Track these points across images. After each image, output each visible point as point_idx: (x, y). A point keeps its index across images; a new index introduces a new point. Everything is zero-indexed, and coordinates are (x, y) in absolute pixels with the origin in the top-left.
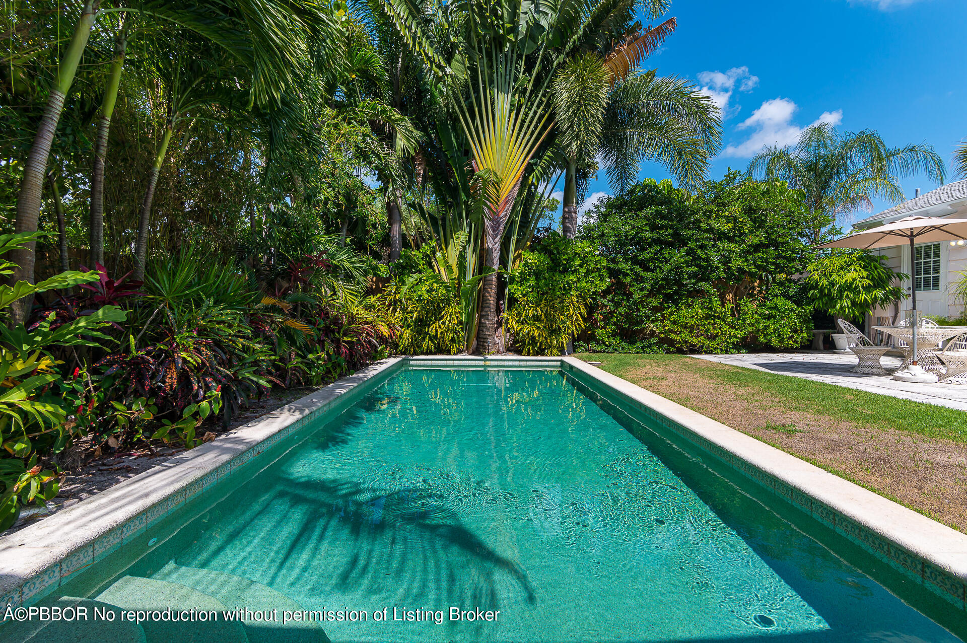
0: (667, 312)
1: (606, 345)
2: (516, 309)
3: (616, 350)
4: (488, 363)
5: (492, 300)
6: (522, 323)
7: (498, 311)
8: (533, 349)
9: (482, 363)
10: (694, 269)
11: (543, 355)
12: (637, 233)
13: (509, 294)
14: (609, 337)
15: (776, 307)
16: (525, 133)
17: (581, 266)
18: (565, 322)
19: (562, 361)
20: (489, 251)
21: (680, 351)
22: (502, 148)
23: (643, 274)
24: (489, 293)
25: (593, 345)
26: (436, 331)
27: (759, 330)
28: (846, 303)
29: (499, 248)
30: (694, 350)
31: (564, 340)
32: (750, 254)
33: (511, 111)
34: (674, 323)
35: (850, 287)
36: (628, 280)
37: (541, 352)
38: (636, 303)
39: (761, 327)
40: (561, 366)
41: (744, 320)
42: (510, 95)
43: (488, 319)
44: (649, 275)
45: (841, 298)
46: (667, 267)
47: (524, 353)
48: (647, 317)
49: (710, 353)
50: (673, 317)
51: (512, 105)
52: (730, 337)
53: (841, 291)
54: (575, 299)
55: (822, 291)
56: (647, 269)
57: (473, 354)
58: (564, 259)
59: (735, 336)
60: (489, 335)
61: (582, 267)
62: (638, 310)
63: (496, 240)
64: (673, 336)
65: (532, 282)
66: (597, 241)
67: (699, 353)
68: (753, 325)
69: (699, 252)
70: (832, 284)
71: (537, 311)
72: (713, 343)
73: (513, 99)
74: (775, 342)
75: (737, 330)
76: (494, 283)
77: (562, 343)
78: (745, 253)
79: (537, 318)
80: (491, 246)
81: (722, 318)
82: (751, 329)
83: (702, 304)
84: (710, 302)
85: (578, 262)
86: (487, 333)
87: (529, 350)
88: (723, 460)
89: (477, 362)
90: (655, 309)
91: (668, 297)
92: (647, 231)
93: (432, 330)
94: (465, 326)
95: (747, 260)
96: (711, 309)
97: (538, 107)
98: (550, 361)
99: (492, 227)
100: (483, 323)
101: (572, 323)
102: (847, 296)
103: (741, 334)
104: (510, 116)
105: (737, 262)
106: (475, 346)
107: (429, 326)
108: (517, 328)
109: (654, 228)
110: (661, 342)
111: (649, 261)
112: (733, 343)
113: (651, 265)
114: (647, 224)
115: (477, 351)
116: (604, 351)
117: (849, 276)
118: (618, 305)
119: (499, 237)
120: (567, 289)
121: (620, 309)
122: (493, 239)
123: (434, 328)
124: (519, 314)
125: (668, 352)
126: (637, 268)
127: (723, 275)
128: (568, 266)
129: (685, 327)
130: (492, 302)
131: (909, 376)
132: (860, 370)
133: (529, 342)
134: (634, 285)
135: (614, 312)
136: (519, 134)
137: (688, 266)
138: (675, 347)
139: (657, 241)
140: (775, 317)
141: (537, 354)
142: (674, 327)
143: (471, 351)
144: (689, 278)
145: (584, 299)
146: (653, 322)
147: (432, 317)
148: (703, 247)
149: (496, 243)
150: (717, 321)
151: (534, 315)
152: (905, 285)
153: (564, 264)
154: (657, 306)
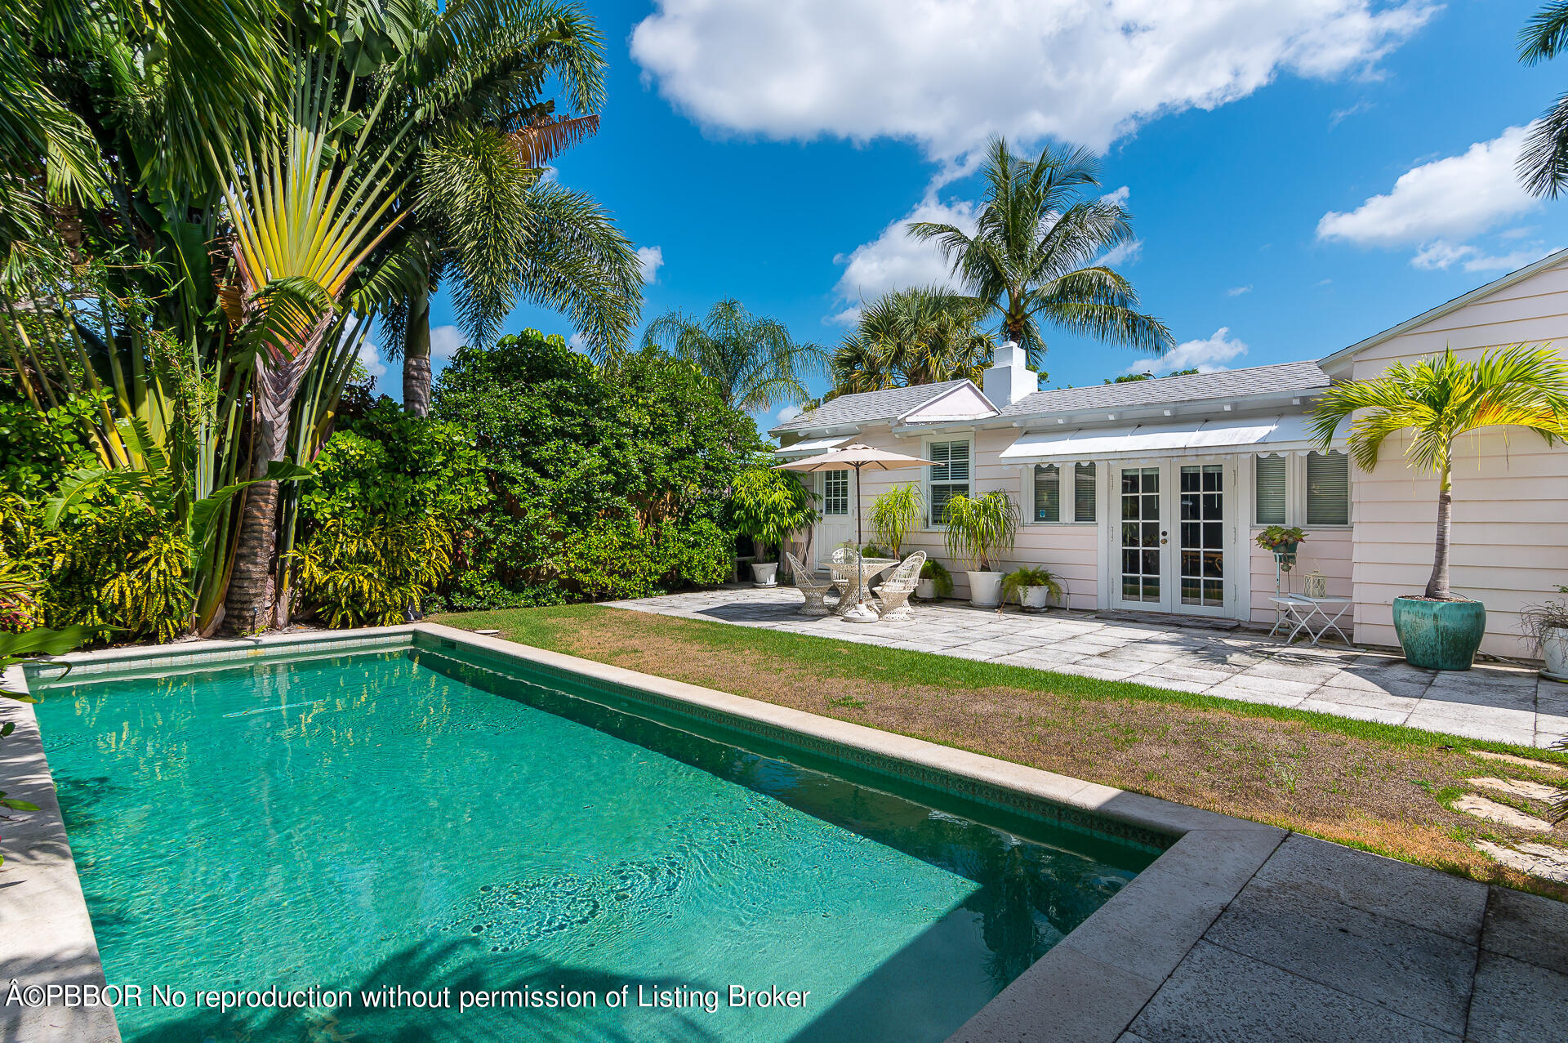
0: (571, 539)
1: (478, 597)
2: (319, 542)
3: (494, 604)
4: (261, 652)
5: (265, 523)
6: (333, 569)
7: (280, 544)
8: (356, 613)
9: (251, 653)
10: (611, 477)
11: (373, 624)
12: (534, 418)
13: (299, 512)
14: (483, 583)
15: (700, 533)
16: (351, 217)
17: (444, 464)
18: (417, 563)
19: (415, 633)
20: (266, 428)
21: (588, 599)
22: (301, 232)
23: (539, 481)
24: (260, 509)
25: (458, 600)
26: (122, 593)
27: (682, 562)
28: (772, 527)
29: (286, 423)
30: (604, 595)
31: (415, 593)
32: (676, 460)
33: (322, 168)
34: (581, 556)
35: (774, 509)
36: (517, 490)
37: (371, 619)
38: (529, 528)
39: (685, 558)
40: (413, 642)
41: (666, 549)
42: (321, 137)
43: (256, 564)
44: (548, 482)
45: (767, 521)
46: (573, 474)
47: (333, 624)
48: (545, 549)
49: (625, 597)
50: (580, 547)
51: (325, 157)
52: (651, 574)
53: (766, 513)
54: (432, 521)
55: (747, 512)
56: (545, 474)
57: (215, 636)
58: (415, 452)
59: (656, 573)
60: (256, 595)
61: (445, 467)
62: (531, 538)
63: (282, 407)
64: (580, 576)
65: (354, 489)
66: (469, 424)
67: (611, 598)
68: (675, 556)
69: (616, 453)
70: (758, 504)
71: (365, 545)
72: (628, 583)
73: (327, 147)
74: (699, 578)
75: (658, 563)
76: (273, 491)
77: (411, 599)
78: (669, 460)
79: (364, 558)
80: (269, 418)
81: (640, 546)
82: (674, 561)
83: (617, 528)
84: (629, 526)
85: (440, 459)
86: (252, 591)
87: (345, 617)
88: (824, 754)
89: (232, 653)
90: (556, 537)
91: (574, 518)
92: (547, 416)
93: (111, 590)
94: (197, 578)
95: (671, 469)
96: (628, 535)
97: (379, 176)
98: (392, 634)
99: (273, 381)
100: (242, 572)
101: (429, 563)
102: (774, 519)
103: (663, 569)
104: (319, 176)
105: (661, 471)
106: (221, 619)
107: (101, 584)
108: (320, 576)
109: (558, 411)
110: (563, 584)
111: (547, 461)
112: (654, 582)
113: (551, 468)
114: (547, 406)
115: (227, 630)
116: (475, 608)
117: (777, 496)
118: (499, 530)
119: (288, 401)
120: (417, 504)
121: (503, 537)
122: (276, 406)
123: (117, 587)
124: (326, 552)
125: (570, 600)
126: (531, 473)
127: (644, 488)
128: (420, 464)
129: (596, 562)
130: (265, 529)
131: (856, 616)
132: (809, 611)
133: (346, 603)
134: (525, 499)
135: (494, 541)
136: (336, 215)
137: (602, 473)
138: (582, 593)
139: (559, 433)
140: (700, 545)
141: (360, 623)
142: (581, 563)
143: (210, 630)
144: (602, 490)
145: (448, 522)
146: (551, 556)
147: (109, 563)
148: (620, 446)
149: (281, 413)
150: (636, 552)
151: (359, 553)
152: (819, 506)
153: (414, 460)
154: (558, 532)
